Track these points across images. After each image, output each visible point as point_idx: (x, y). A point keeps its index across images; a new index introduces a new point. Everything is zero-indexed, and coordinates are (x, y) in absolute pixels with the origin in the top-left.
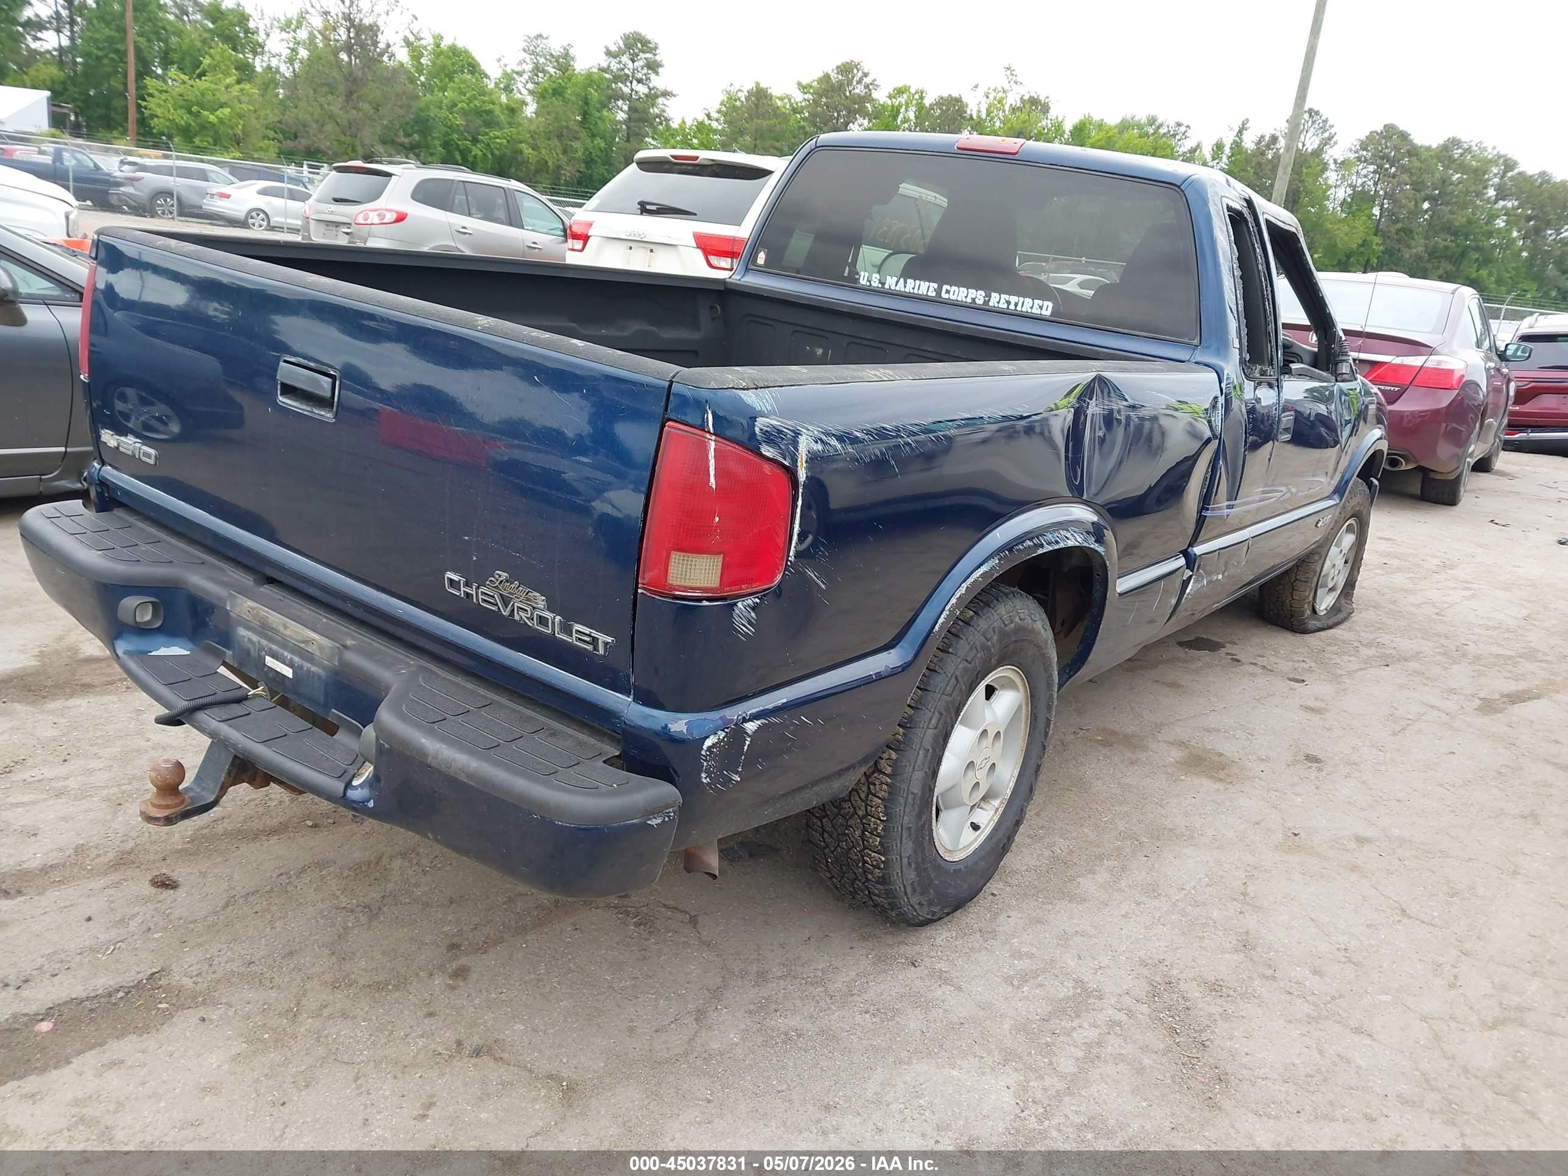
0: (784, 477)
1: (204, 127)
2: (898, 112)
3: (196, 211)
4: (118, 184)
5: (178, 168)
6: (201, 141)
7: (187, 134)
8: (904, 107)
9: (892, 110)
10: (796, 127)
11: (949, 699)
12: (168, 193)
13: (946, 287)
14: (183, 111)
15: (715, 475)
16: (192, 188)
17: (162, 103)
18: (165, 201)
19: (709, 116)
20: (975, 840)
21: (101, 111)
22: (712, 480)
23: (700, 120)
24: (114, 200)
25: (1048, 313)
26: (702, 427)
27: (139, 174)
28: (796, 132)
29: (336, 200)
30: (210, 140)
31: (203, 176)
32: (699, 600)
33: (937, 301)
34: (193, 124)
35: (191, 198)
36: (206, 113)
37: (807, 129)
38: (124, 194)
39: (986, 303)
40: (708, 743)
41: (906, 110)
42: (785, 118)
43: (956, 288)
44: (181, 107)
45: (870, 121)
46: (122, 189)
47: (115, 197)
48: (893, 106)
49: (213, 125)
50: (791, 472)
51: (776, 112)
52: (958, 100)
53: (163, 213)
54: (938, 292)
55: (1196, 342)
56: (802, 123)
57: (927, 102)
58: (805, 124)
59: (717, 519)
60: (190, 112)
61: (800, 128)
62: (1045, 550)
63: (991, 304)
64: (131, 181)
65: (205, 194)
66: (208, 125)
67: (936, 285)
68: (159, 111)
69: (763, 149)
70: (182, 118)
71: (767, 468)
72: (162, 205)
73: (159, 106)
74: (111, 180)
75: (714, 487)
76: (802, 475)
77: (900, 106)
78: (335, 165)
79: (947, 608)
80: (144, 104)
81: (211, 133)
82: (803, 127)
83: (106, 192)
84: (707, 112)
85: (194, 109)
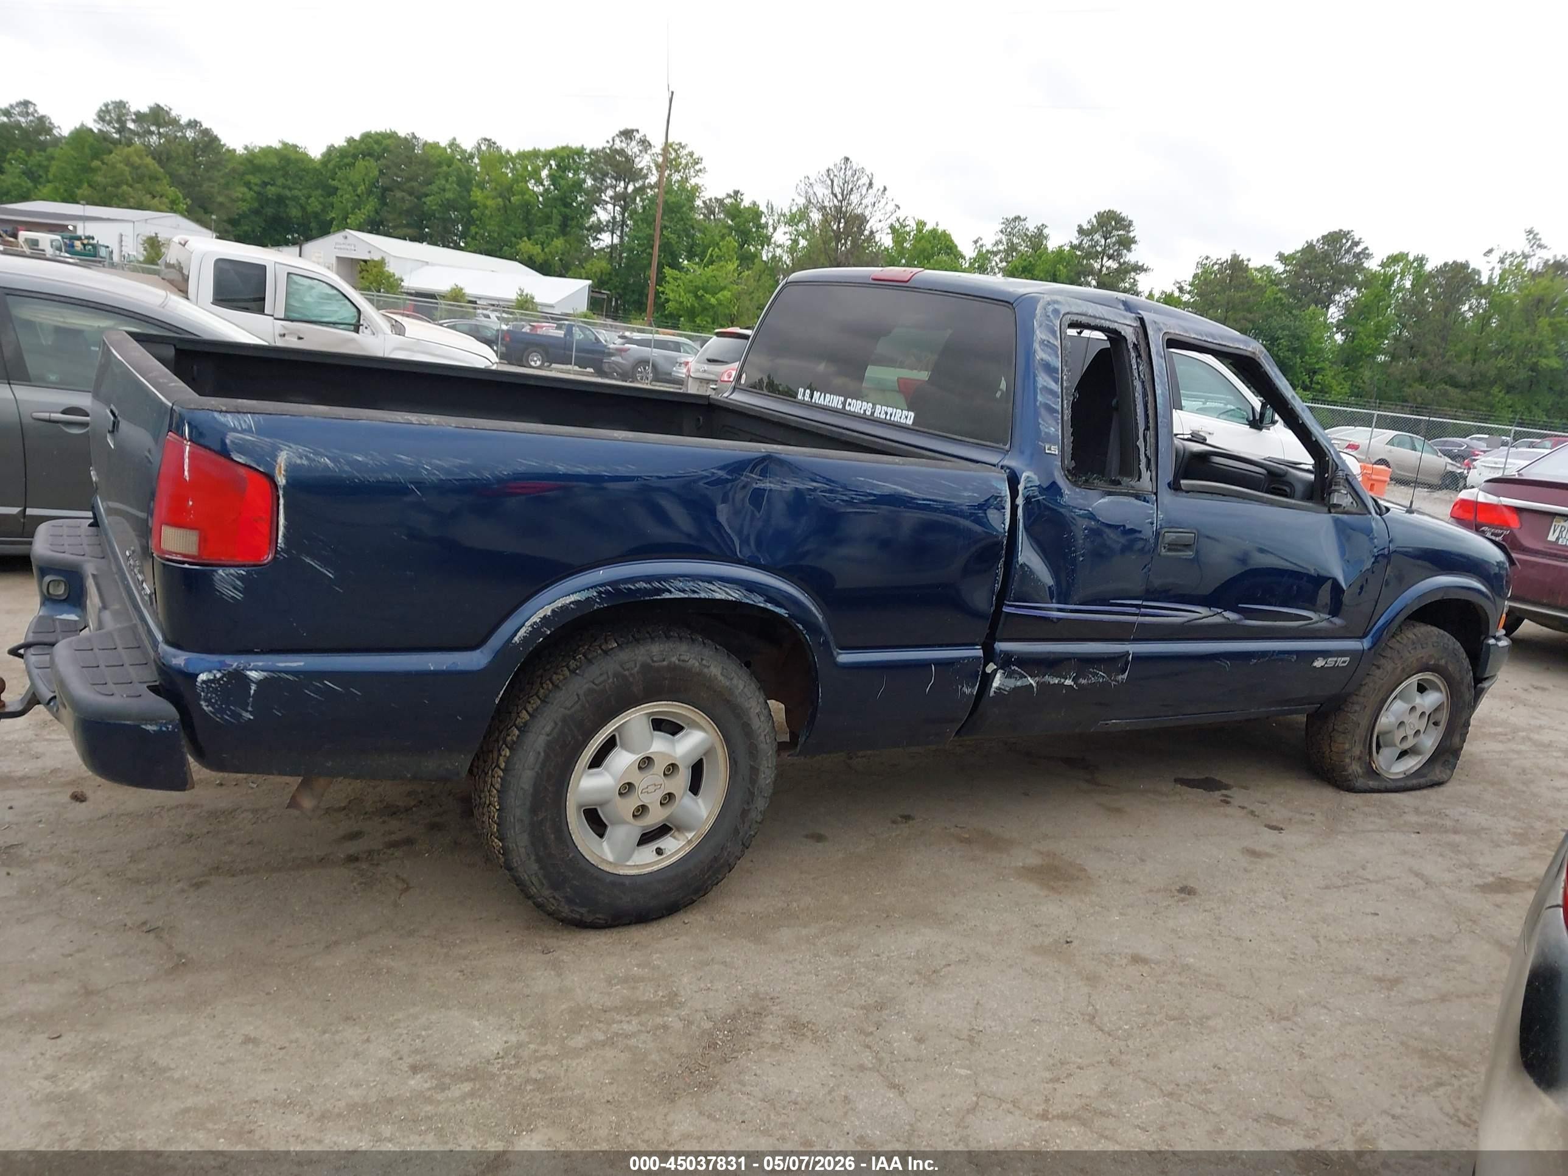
0: (265, 481)
1: (706, 308)
2: (1392, 281)
3: (668, 377)
4: (611, 355)
5: (655, 340)
6: (702, 320)
7: (692, 314)
8: (1399, 276)
9: (1384, 279)
10: (1272, 298)
11: (567, 712)
12: (644, 362)
13: (849, 400)
14: (691, 295)
15: (189, 471)
16: (667, 358)
17: (675, 288)
18: (645, 369)
19: (1181, 289)
20: (656, 863)
21: (636, 297)
22: (186, 473)
23: (1169, 291)
24: (606, 368)
25: (910, 422)
26: (182, 435)
27: (627, 346)
28: (1272, 304)
29: (709, 361)
30: (709, 320)
31: (677, 347)
32: (183, 563)
33: (842, 413)
34: (696, 305)
35: (663, 365)
36: (708, 296)
37: (1285, 300)
38: (614, 362)
39: (873, 413)
40: (203, 677)
41: (1401, 279)
42: (1261, 290)
43: (854, 401)
44: (689, 292)
45: (1359, 291)
46: (613, 358)
47: (607, 365)
48: (1385, 274)
49: (713, 306)
50: (271, 479)
51: (1250, 283)
52: (1465, 266)
53: (642, 379)
54: (844, 404)
55: (1007, 447)
56: (1279, 295)
57: (1429, 267)
58: (1283, 296)
59: (191, 503)
60: (696, 296)
61: (1276, 299)
62: (672, 596)
63: (875, 415)
64: (620, 351)
65: (675, 362)
66: (708, 307)
67: (843, 399)
68: (671, 296)
69: (1235, 320)
70: (688, 300)
71: (242, 471)
72: (641, 372)
73: (673, 291)
74: (606, 351)
75: (188, 479)
76: (281, 481)
77: (1394, 274)
78: (717, 330)
79: (528, 624)
80: (661, 289)
81: (711, 313)
82: (1281, 299)
83: (601, 361)
84: (1178, 285)
85: (700, 293)
